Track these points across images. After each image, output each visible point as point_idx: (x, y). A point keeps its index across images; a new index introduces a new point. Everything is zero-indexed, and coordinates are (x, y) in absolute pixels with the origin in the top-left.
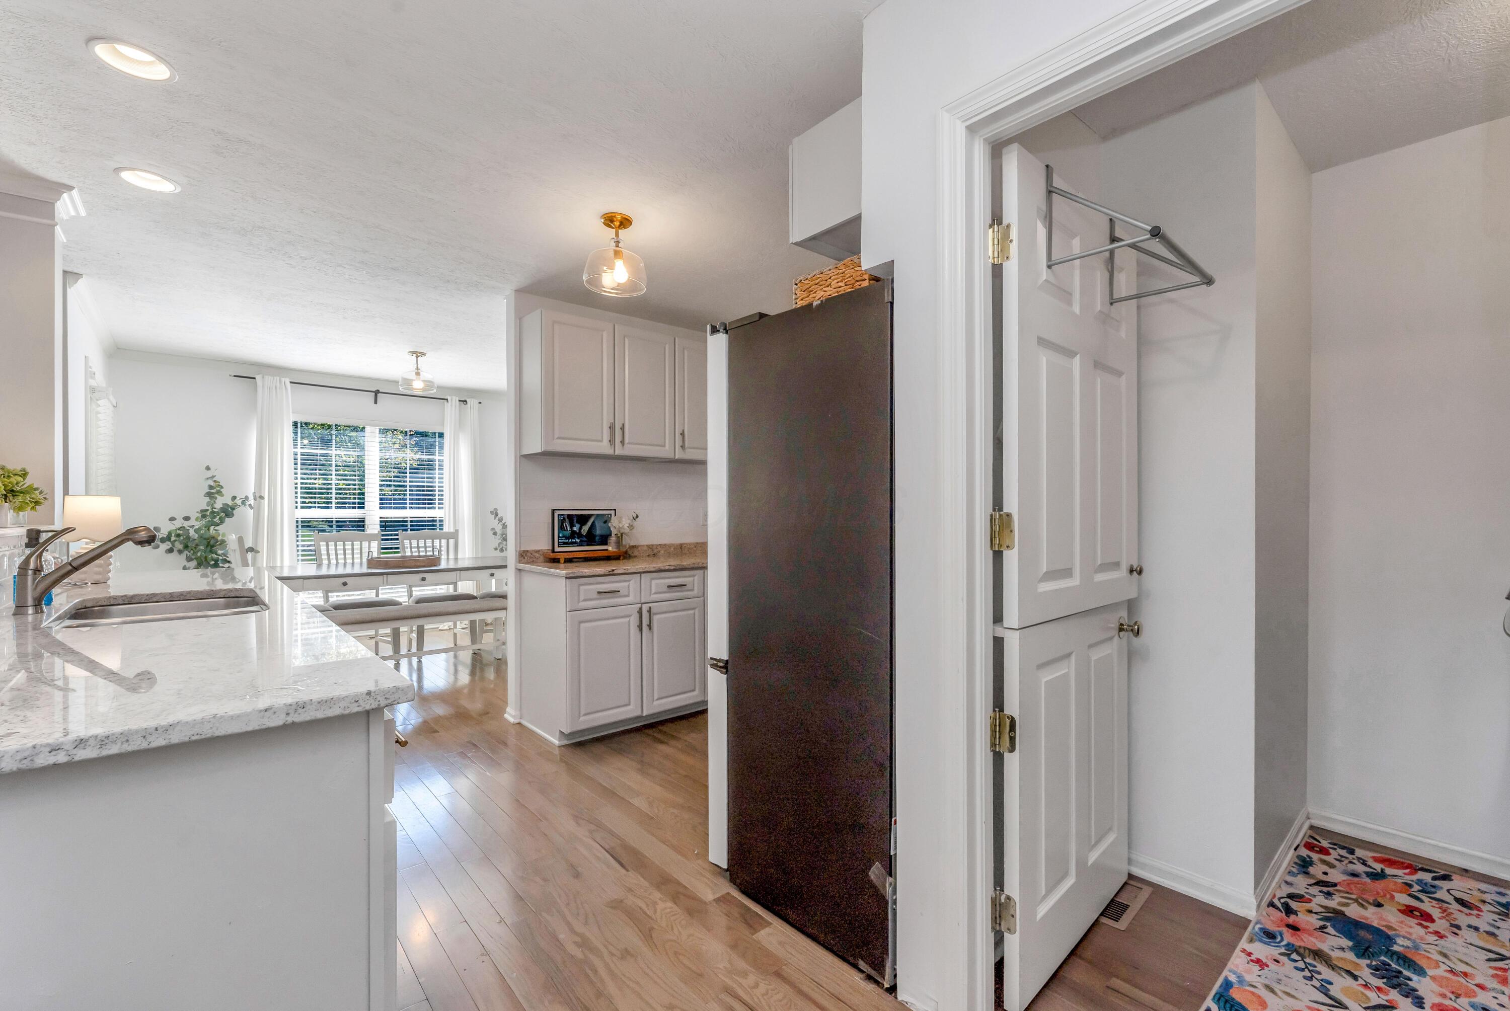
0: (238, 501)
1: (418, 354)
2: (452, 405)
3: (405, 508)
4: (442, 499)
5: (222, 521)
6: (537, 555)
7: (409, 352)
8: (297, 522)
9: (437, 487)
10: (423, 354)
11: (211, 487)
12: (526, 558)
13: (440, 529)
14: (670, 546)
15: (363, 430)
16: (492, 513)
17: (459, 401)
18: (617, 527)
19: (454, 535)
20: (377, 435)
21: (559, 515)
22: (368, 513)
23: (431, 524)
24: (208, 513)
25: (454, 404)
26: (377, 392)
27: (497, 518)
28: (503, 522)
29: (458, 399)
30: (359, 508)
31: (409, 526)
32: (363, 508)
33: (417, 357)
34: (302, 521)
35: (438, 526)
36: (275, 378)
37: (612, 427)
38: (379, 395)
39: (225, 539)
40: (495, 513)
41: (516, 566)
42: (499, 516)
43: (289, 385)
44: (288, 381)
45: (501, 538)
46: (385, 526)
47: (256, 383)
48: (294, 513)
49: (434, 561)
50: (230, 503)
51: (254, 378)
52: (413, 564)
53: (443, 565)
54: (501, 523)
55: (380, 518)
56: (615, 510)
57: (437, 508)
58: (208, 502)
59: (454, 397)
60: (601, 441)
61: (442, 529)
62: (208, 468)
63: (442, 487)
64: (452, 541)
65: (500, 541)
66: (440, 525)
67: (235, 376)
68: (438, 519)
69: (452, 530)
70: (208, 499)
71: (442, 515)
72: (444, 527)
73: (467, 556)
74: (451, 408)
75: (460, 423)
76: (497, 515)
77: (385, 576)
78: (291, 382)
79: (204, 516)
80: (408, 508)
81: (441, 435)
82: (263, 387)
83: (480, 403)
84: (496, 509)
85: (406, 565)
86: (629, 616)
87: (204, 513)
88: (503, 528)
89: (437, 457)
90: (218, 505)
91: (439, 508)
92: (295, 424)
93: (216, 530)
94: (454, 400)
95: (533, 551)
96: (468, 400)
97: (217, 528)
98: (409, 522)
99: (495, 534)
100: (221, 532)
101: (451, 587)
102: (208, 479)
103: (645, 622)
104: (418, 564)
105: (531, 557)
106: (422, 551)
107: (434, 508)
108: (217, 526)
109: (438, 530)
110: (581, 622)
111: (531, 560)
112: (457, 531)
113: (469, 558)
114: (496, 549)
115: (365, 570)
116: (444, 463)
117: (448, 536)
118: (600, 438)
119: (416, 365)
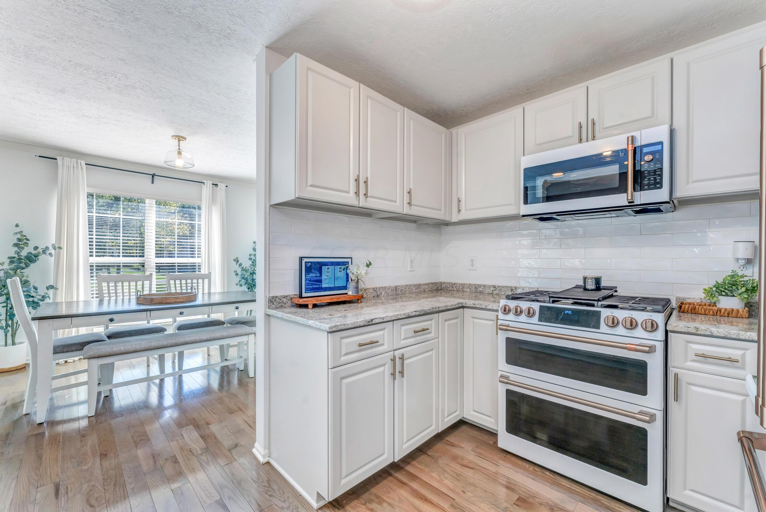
0: (40, 250)
1: (180, 138)
2: (207, 187)
3: (174, 257)
4: (200, 251)
5: (27, 266)
6: (285, 300)
7: (173, 136)
8: (91, 266)
9: (197, 243)
10: (185, 138)
11: (19, 240)
12: (275, 303)
13: (199, 271)
14: (389, 288)
15: (142, 201)
16: (234, 260)
17: (213, 184)
18: (355, 273)
19: (208, 276)
20: (154, 206)
21: (306, 262)
22: (147, 260)
23: (193, 268)
24: (15, 259)
25: (208, 185)
26: (153, 176)
27: (238, 264)
28: (242, 266)
29: (211, 183)
30: (140, 256)
31: (177, 269)
32: (143, 256)
33: (179, 141)
34: (96, 266)
35: (197, 269)
36: (73, 159)
37: (357, 180)
38: (155, 177)
39: (28, 279)
40: (237, 260)
41: (265, 311)
42: (239, 263)
43: (84, 166)
44: (83, 163)
45: (241, 277)
46: (159, 269)
47: (57, 164)
48: (88, 260)
49: (192, 297)
50: (34, 252)
51: (56, 159)
52: (173, 301)
53: (199, 301)
54: (240, 267)
55: (156, 263)
56: (351, 258)
57: (196, 257)
58: (16, 251)
59: (209, 181)
60: (348, 192)
61: (200, 271)
62: (17, 226)
63: (200, 242)
64: (206, 281)
65: (240, 279)
66: (199, 269)
67: (39, 156)
68: (197, 264)
69: (207, 272)
70: (16, 249)
71: (200, 262)
72: (201, 270)
73: (217, 291)
74: (207, 189)
75: (213, 199)
76: (238, 261)
77: (149, 312)
78: (86, 164)
79: (12, 262)
80: (176, 257)
81: (199, 208)
82: (63, 165)
83: (227, 186)
84: (237, 258)
85: (168, 301)
86: (384, 365)
87: (13, 259)
88: (242, 270)
89: (197, 222)
90: (24, 253)
91: (198, 257)
92: (90, 195)
93: (21, 273)
94: (209, 183)
95: (281, 296)
96: (218, 184)
97: (22, 271)
98: (176, 266)
99: (237, 274)
100: (25, 274)
101: (206, 316)
102: (16, 233)
103: (398, 369)
104: (178, 300)
105: (279, 303)
106: (184, 289)
107: (195, 257)
108: (22, 269)
109: (197, 273)
110: (342, 378)
111: (280, 305)
112: (210, 273)
113: (219, 293)
114: (237, 285)
115: (134, 306)
116: (202, 226)
117: (203, 277)
118: (346, 189)
119: (178, 147)
